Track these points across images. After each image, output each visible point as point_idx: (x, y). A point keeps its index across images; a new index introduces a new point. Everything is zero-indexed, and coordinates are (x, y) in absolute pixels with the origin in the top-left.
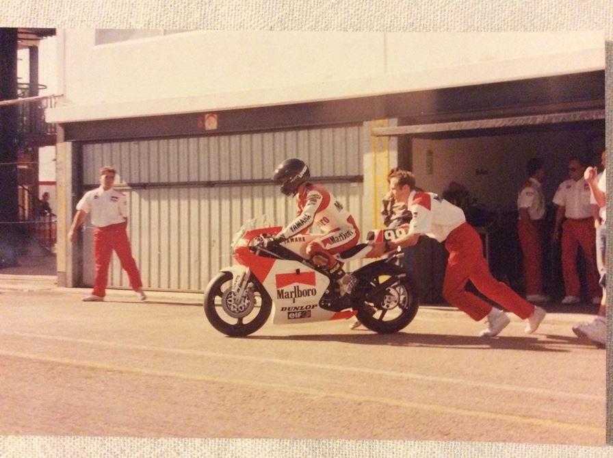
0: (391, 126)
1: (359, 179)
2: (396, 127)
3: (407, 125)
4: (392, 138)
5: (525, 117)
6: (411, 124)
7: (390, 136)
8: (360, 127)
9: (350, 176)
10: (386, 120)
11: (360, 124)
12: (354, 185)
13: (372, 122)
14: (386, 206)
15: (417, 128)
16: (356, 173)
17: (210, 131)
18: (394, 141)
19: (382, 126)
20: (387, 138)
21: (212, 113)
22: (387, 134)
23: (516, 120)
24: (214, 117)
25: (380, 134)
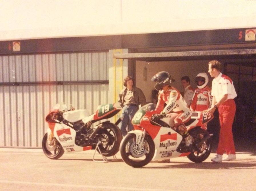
0: (124, 53)
1: (106, 82)
2: (128, 54)
3: (133, 53)
4: (125, 60)
5: (194, 52)
6: (135, 53)
7: (123, 59)
8: (107, 53)
9: (101, 81)
10: (122, 49)
11: (107, 51)
12: (103, 85)
13: (114, 50)
14: (121, 98)
15: (139, 55)
16: (105, 79)
17: (16, 52)
18: (126, 62)
19: (119, 53)
20: (122, 60)
21: (17, 41)
22: (122, 57)
23: (190, 53)
24: (19, 44)
25: (118, 57)
